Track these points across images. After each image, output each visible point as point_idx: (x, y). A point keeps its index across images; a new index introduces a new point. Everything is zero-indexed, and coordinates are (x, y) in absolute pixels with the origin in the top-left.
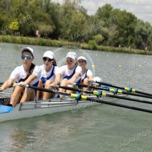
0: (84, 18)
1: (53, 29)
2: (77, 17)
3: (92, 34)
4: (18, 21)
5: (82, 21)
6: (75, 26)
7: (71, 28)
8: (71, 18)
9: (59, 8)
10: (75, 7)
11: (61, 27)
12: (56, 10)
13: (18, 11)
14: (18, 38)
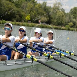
0: (64, 14)
1: (48, 19)
2: (60, 13)
3: (67, 22)
4: (30, 15)
5: (62, 15)
6: (59, 18)
7: (57, 19)
8: (56, 14)
9: (51, 9)
10: (59, 8)
11: (52, 19)
12: (49, 10)
13: (30, 10)
14: (30, 24)
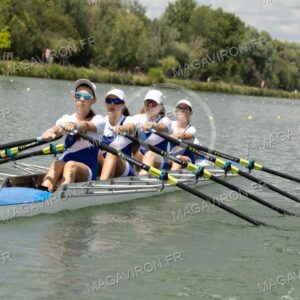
2: (125, 22)
3: (155, 57)
4: (9, 30)
5: (136, 30)
6: (122, 39)
7: (114, 45)
8: (113, 25)
10: (123, 2)
12: (85, 9)
13: (10, 11)
